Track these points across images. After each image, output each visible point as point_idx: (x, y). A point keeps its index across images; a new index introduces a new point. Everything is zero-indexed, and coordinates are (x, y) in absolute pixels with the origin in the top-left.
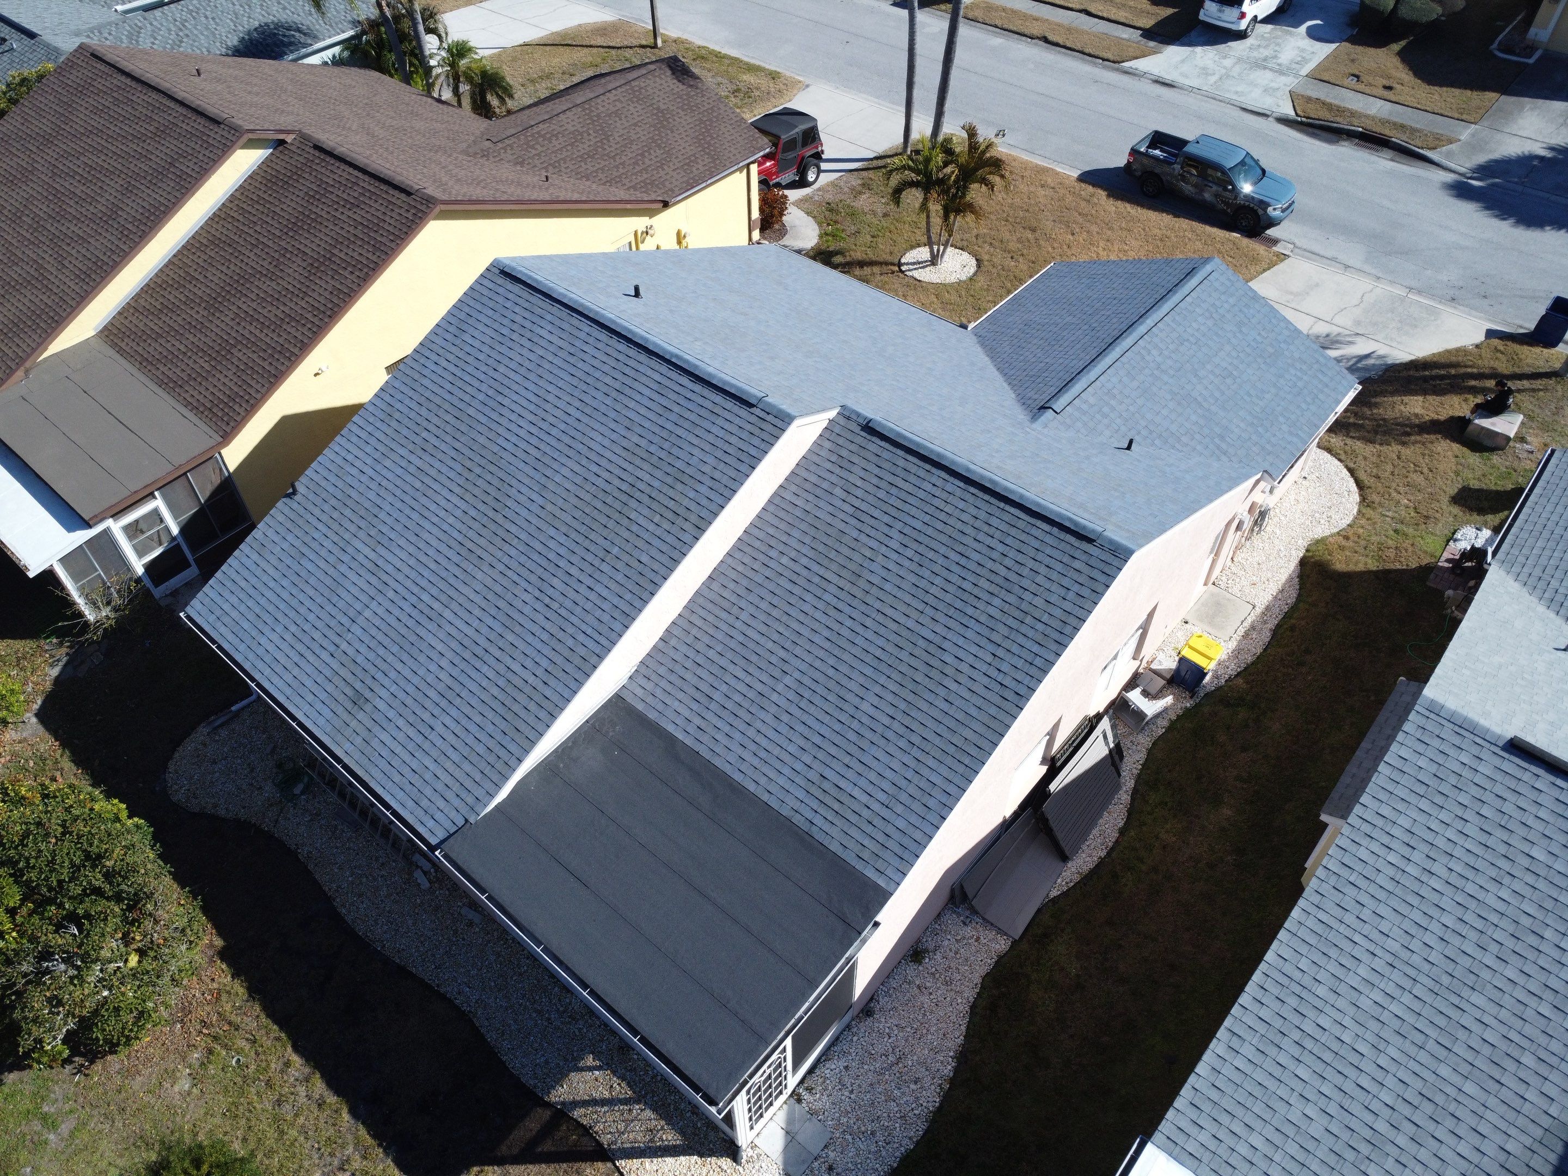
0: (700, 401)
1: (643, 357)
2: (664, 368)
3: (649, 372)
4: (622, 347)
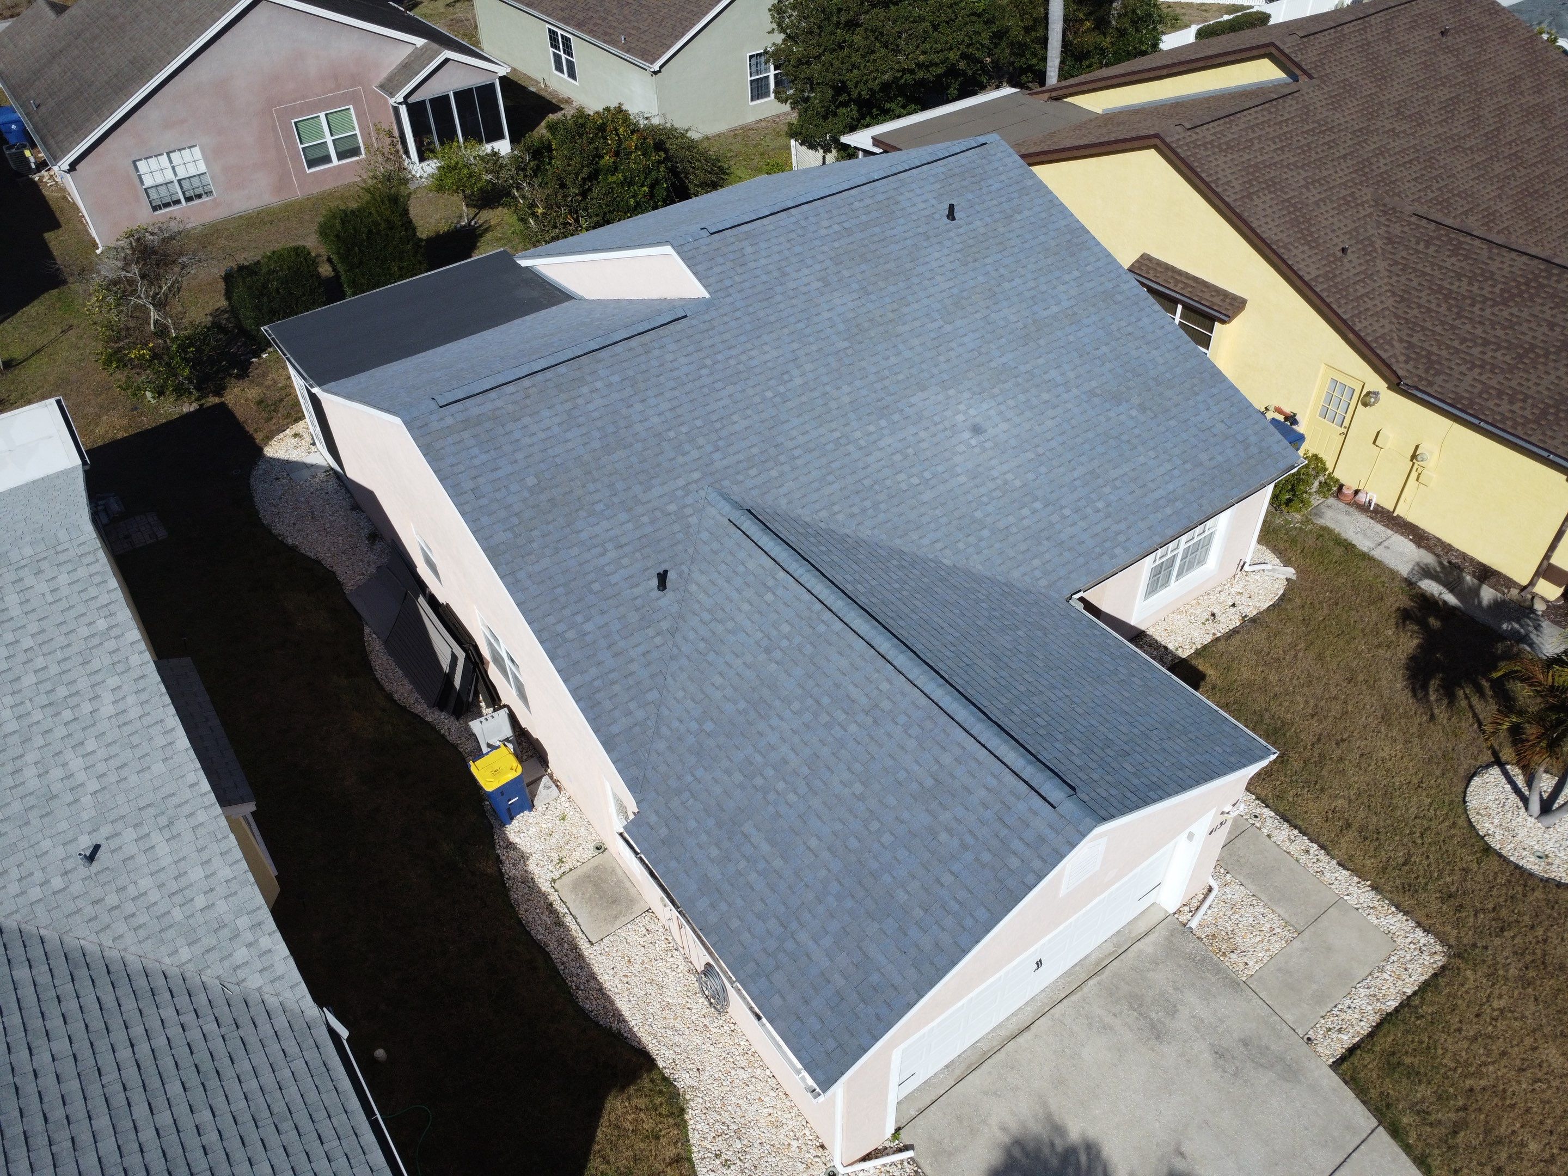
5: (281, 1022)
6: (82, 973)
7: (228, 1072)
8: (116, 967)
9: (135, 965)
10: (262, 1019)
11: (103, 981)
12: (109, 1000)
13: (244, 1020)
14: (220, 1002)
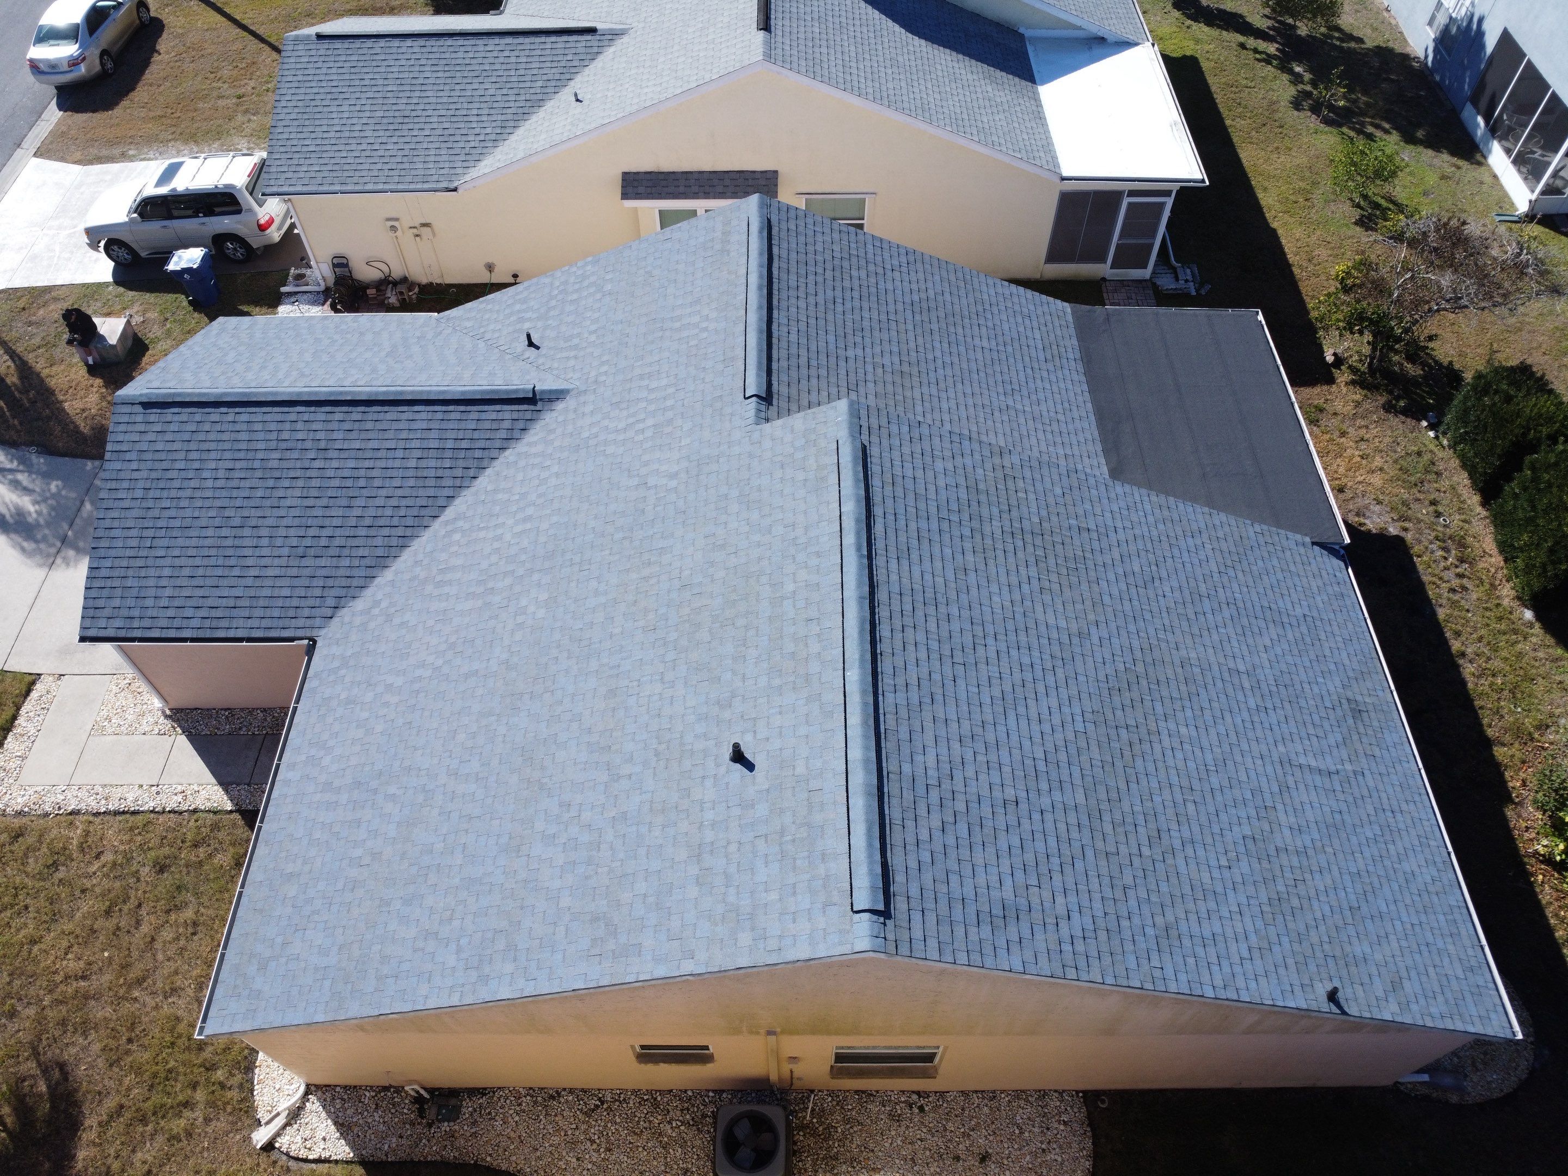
0: (889, 502)
1: (882, 595)
2: (880, 561)
3: (894, 577)
4: (884, 630)
5: (459, 171)
6: (529, 104)
7: (443, 145)
8: (526, 117)
9: (522, 123)
10: (465, 164)
11: (520, 111)
12: (509, 111)
13: (468, 158)
14: (485, 151)
